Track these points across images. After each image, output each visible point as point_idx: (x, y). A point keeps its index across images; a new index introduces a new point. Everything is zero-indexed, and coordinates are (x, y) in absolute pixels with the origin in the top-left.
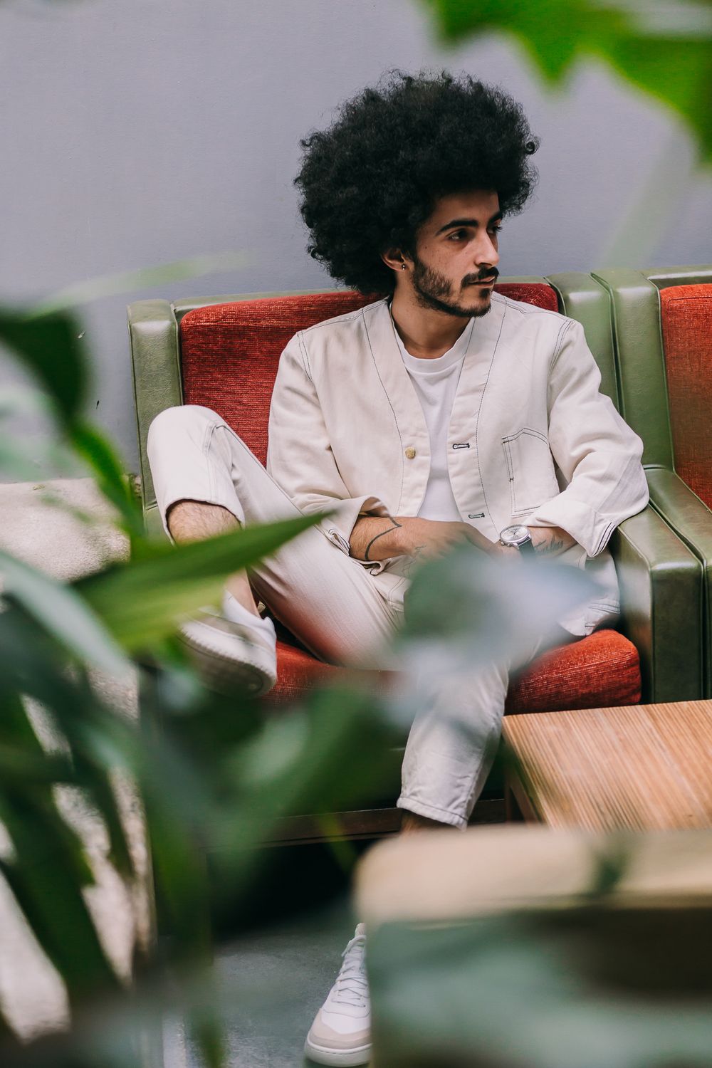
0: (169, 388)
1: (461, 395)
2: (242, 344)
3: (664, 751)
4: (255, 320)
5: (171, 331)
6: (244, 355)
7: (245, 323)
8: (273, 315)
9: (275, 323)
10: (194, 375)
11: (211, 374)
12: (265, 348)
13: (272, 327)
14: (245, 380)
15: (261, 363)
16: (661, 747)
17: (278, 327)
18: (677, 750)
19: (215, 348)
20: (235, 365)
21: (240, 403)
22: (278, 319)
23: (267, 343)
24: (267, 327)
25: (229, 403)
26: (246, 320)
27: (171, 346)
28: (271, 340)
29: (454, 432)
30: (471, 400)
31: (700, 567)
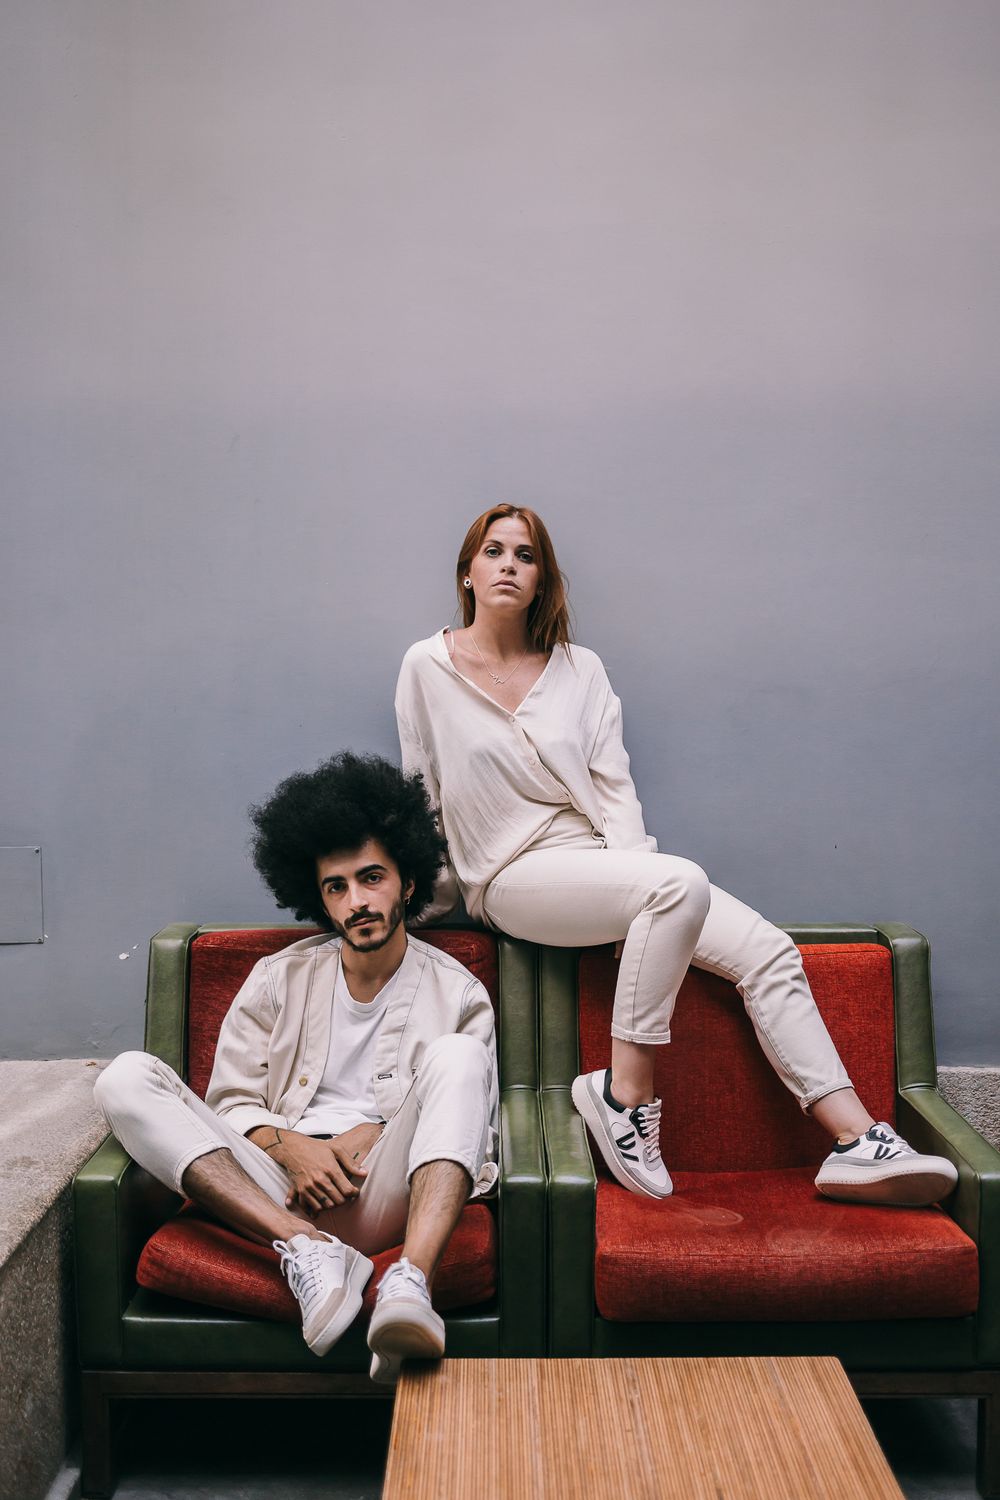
0: (174, 993)
1: (383, 1034)
3: (535, 1418)
5: (182, 949)
7: (242, 948)
8: (266, 943)
10: (197, 986)
11: (212, 986)
16: (534, 1411)
18: (548, 1417)
19: (216, 965)
20: (231, 980)
26: (243, 945)
27: (181, 961)
29: (379, 1065)
30: (393, 1039)
31: (545, 1182)
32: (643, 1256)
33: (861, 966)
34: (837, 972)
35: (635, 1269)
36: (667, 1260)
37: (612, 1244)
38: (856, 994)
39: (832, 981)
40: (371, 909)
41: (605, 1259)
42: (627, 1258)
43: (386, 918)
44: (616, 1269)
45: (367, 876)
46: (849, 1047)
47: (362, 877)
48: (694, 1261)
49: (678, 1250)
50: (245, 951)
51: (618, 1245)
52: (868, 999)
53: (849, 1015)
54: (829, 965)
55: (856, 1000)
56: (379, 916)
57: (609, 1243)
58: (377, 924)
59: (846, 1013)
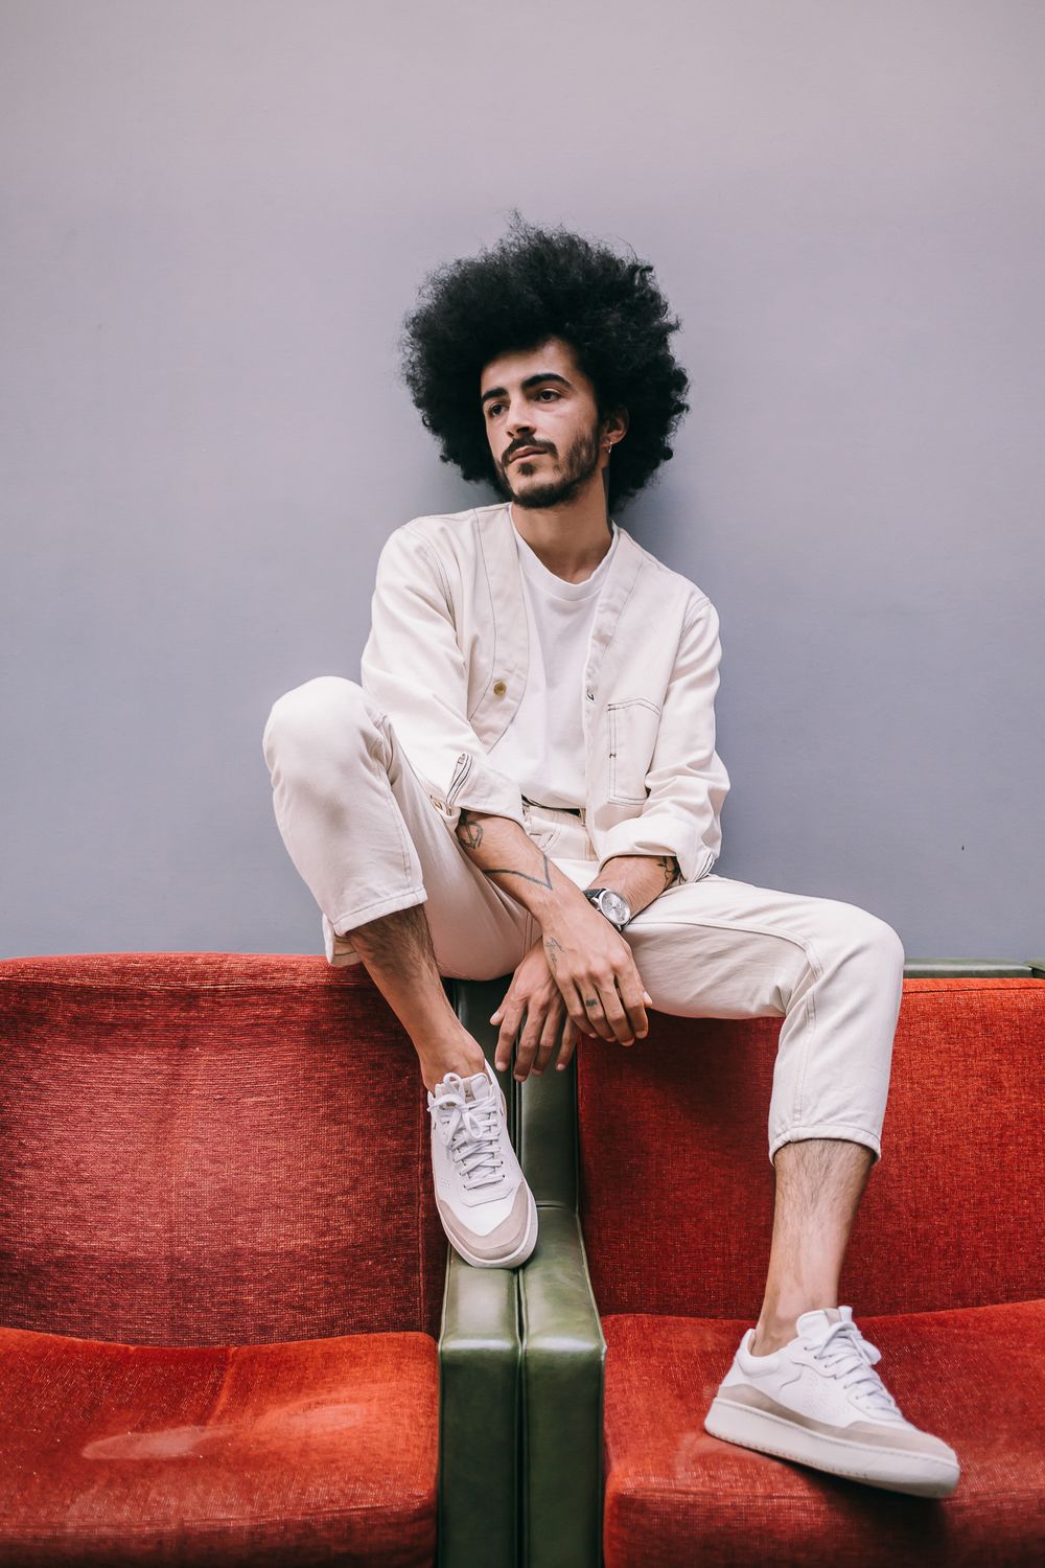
2: (42, 1006)
4: (62, 977)
6: (41, 1019)
7: (48, 980)
8: (85, 971)
9: (87, 981)
12: (70, 1012)
13: (82, 986)
14: (39, 1051)
15: (61, 1031)
17: (90, 987)
20: (28, 1031)
21: (28, 1080)
22: (92, 977)
23: (74, 1007)
24: (76, 986)
25: (13, 1080)
26: (49, 976)
28: (79, 1003)
31: (516, 1349)
32: (691, 1498)
33: (1019, 1010)
34: (983, 1018)
35: (677, 1522)
36: (734, 1506)
37: (637, 1473)
38: (1012, 1053)
39: (975, 1032)
40: (538, 436)
41: (624, 1502)
42: (663, 1501)
43: (562, 454)
44: (644, 1521)
45: (537, 390)
46: (1001, 1136)
47: (532, 390)
48: (780, 1509)
49: (753, 1487)
50: (51, 984)
51: (647, 1476)
52: (1031, 1061)
53: (1001, 1087)
54: (971, 1009)
55: (1013, 1062)
56: (550, 448)
57: (631, 1471)
58: (546, 458)
59: (997, 1084)
